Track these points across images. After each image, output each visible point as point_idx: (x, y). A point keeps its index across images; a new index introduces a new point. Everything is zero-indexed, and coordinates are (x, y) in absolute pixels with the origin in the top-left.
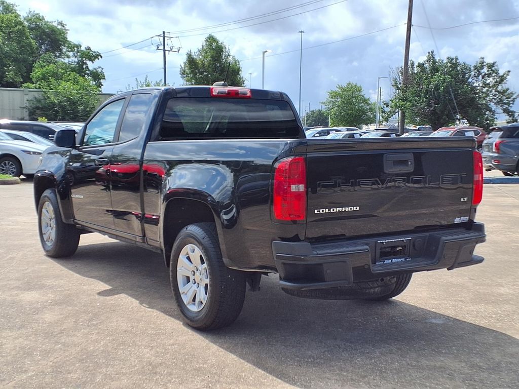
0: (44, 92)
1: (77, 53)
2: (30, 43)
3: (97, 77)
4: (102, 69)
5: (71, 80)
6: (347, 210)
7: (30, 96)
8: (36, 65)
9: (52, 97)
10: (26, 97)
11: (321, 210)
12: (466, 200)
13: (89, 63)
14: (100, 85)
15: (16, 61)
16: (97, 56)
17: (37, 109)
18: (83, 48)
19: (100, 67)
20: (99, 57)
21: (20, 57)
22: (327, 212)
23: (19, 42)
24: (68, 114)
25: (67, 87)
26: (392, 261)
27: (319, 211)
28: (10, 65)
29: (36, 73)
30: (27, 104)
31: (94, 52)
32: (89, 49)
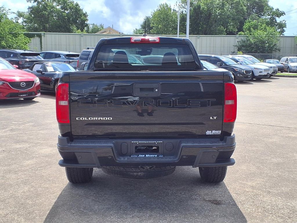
0: (247, 36)
1: (270, 13)
2: (243, 9)
3: (282, 26)
4: (285, 21)
5: (263, 29)
6: (102, 119)
7: (239, 39)
8: (247, 21)
9: (251, 40)
10: (237, 40)
11: (81, 118)
12: (215, 118)
13: (277, 18)
14: (283, 31)
15: (233, 19)
16: (283, 14)
17: (243, 47)
18: (274, 10)
19: (284, 20)
20: (284, 14)
21: (236, 17)
22: (86, 119)
23: (236, 9)
24: (259, 49)
25: (260, 34)
26: (145, 156)
27: (80, 119)
28: (231, 22)
29: (246, 26)
30: (237, 44)
31: (281, 11)
32: (278, 10)
